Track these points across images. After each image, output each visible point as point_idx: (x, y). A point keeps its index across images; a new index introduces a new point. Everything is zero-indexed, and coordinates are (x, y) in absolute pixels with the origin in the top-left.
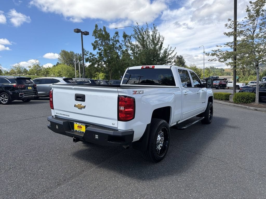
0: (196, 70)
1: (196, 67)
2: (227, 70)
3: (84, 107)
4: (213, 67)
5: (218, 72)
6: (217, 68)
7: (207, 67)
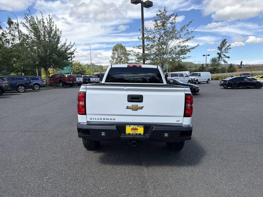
0: (81, 66)
1: (79, 63)
2: (105, 67)
3: (142, 108)
4: (93, 64)
5: (98, 68)
6: (96, 65)
7: (87, 64)
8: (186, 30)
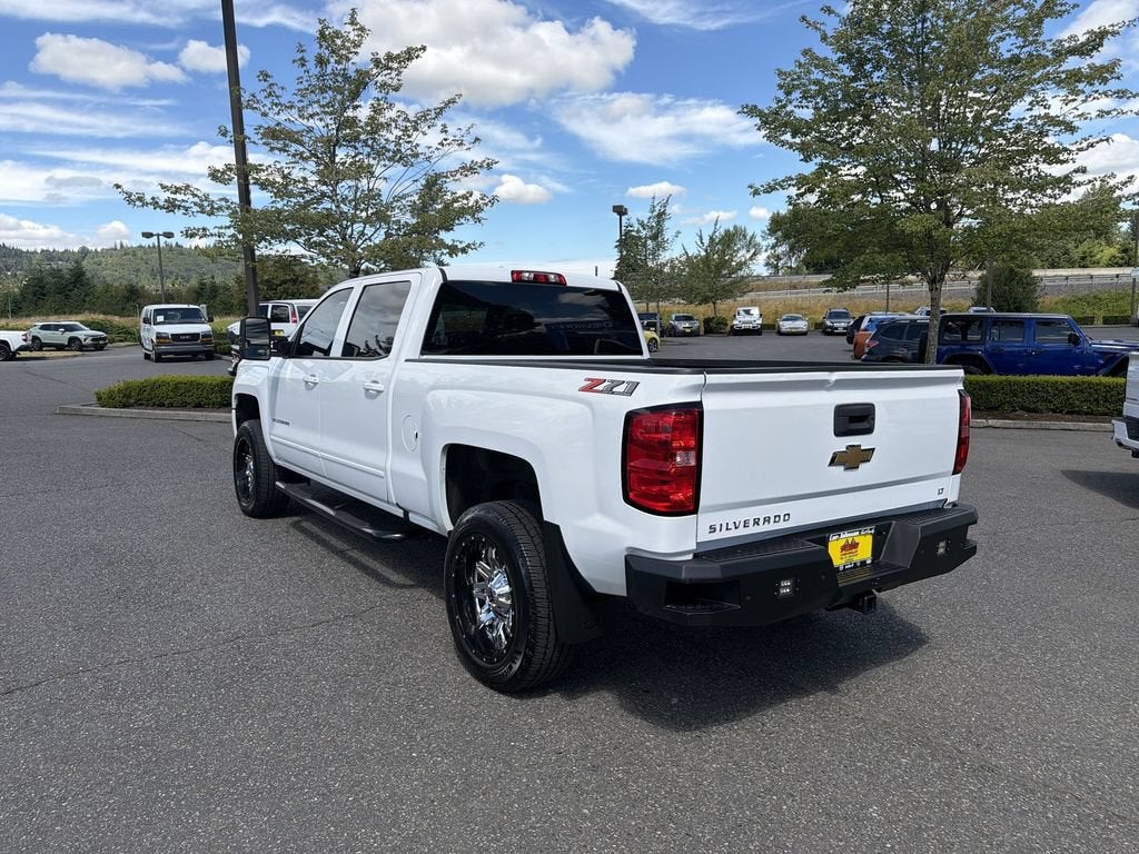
8: (439, 128)
